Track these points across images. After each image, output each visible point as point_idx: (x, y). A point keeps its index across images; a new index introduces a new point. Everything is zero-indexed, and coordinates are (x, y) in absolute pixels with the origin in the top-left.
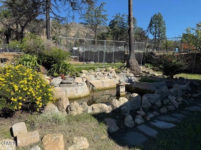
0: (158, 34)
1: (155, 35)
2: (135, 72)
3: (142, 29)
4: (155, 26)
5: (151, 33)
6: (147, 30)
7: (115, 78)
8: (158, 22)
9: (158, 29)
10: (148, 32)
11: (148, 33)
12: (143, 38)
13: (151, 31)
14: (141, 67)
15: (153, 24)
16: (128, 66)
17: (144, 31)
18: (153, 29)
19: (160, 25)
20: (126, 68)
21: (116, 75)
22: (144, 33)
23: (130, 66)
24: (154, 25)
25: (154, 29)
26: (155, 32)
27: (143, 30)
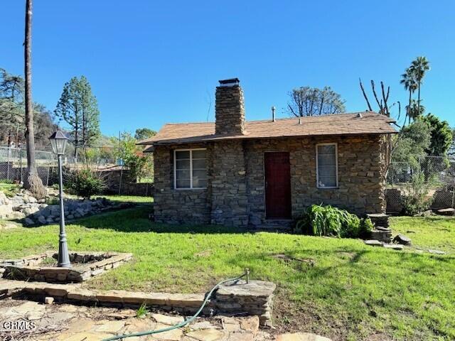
0: (82, 124)
1: (74, 124)
2: (38, 196)
3: (42, 108)
4: (75, 105)
5: (65, 118)
6: (55, 111)
7: (6, 204)
8: (80, 96)
9: (81, 111)
10: (57, 115)
11: (57, 118)
12: (46, 128)
13: (65, 114)
14: (48, 189)
15: (69, 100)
16: (27, 186)
17: (47, 113)
18: (69, 110)
19: (86, 104)
20: (22, 190)
21: (7, 200)
22: (48, 118)
23: (30, 186)
24: (71, 102)
25: (72, 112)
26: (75, 118)
27: (46, 110)
